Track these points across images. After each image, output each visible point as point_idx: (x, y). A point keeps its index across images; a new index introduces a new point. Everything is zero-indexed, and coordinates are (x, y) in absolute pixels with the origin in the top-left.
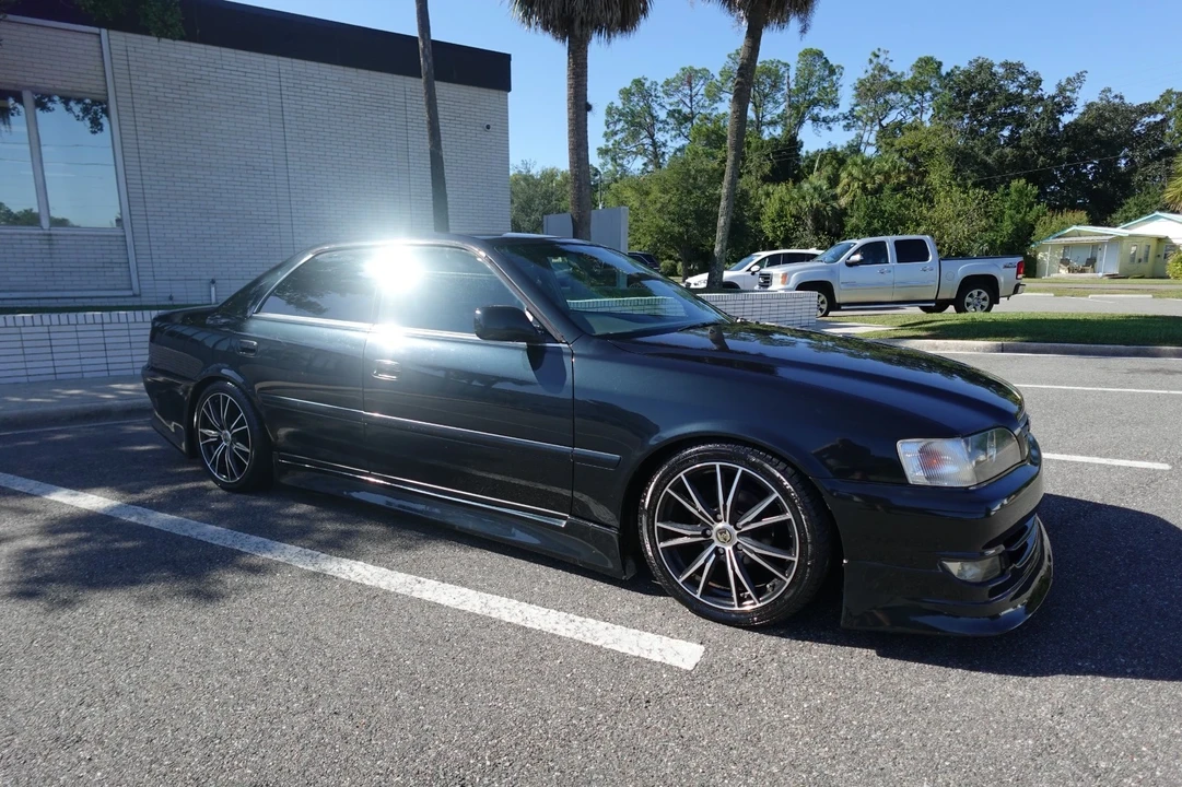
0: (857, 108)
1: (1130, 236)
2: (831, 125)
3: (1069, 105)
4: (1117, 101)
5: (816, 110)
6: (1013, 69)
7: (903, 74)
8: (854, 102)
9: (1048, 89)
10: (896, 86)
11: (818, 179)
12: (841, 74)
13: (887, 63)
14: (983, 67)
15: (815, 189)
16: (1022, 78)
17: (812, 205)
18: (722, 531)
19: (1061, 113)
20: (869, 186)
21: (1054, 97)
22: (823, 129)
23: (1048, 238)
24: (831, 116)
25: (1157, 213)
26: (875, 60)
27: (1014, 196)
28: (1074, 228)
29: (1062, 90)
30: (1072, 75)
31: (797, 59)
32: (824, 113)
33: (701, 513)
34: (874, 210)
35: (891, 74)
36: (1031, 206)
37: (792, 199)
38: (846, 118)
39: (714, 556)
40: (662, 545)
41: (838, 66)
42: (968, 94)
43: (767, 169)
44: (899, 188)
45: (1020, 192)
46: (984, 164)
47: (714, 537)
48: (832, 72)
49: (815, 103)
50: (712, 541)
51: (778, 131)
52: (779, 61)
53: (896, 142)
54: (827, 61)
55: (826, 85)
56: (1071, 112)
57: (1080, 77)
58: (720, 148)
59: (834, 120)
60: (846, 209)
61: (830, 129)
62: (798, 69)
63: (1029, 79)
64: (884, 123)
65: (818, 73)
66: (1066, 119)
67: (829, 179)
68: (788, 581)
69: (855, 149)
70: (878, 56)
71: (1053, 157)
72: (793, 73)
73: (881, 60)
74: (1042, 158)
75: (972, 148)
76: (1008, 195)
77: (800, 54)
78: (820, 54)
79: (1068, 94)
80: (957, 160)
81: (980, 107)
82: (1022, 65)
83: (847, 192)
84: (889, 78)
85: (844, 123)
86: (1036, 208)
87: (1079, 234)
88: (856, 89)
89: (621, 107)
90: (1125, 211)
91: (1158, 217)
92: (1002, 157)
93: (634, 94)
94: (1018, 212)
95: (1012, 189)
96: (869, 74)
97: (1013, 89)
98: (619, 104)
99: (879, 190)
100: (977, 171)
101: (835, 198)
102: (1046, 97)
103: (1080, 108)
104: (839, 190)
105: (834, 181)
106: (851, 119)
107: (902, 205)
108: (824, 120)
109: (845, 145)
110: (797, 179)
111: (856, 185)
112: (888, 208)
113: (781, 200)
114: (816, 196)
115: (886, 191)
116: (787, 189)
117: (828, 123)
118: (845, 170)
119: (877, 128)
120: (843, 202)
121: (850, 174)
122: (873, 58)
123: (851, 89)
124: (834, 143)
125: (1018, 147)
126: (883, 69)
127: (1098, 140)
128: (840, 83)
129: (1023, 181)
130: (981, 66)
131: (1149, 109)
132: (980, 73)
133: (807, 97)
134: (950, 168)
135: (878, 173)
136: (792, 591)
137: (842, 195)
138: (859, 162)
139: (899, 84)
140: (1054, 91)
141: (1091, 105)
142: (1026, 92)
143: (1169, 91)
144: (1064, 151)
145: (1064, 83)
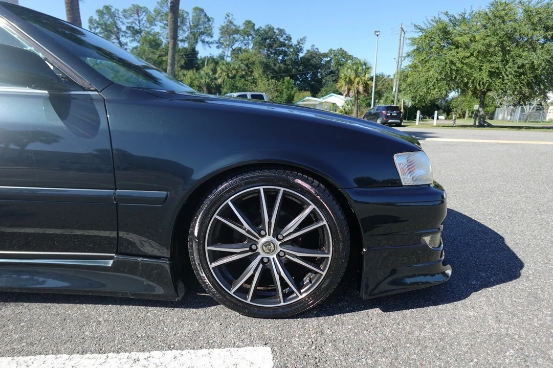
0: (222, 39)
1: (325, 102)
2: (211, 45)
3: (301, 50)
4: (316, 50)
5: (203, 37)
6: (282, 32)
7: (239, 26)
8: (220, 36)
9: (294, 42)
10: (237, 31)
11: (207, 69)
12: (213, 22)
13: (233, 20)
14: (271, 29)
15: (206, 74)
16: (285, 36)
17: (205, 81)
18: (267, 244)
19: (299, 52)
20: (230, 75)
21: (296, 45)
22: (207, 46)
23: (299, 101)
24: (210, 41)
25: (332, 94)
26: (228, 18)
27: (286, 84)
28: (307, 98)
29: (299, 43)
30: (302, 38)
31: (192, 11)
32: (207, 39)
33: (248, 232)
34: (233, 86)
35: (235, 26)
36: (292, 88)
37: (196, 78)
38: (217, 43)
39: (261, 266)
40: (214, 265)
41: (211, 18)
42: (266, 39)
43: (182, 62)
44: (242, 77)
45: (288, 82)
46: (274, 69)
47: (259, 250)
48: (209, 20)
49: (202, 33)
50: (259, 254)
51: (186, 45)
52: (183, 10)
53: (239, 57)
54: (206, 15)
55: (207, 26)
56: (302, 53)
57: (304, 39)
58: (158, 50)
59: (212, 43)
60: (221, 84)
61: (210, 47)
62: (193, 16)
63: (287, 37)
64: (234, 47)
65: (202, 20)
66: (301, 55)
67: (212, 70)
68: (324, 274)
69: (222, 57)
70: (229, 16)
71: (297, 69)
72: (191, 17)
73: (230, 18)
74: (294, 70)
75: (269, 62)
76: (284, 83)
77: (193, 9)
78: (202, 10)
79: (301, 45)
80: (264, 67)
81: (270, 46)
82: (284, 30)
83: (221, 77)
84: (234, 27)
85: (216, 45)
86: (294, 89)
87: (309, 100)
88: (220, 30)
89: (98, 20)
90: (322, 93)
91: (332, 95)
92: (280, 67)
93: (105, 14)
94: (288, 90)
95: (285, 81)
96: (225, 24)
97: (282, 40)
98: (96, 17)
99: (234, 77)
100: (272, 72)
101: (216, 79)
102: (293, 45)
103: (305, 52)
104: (217, 76)
105: (214, 71)
106: (220, 44)
107: (244, 84)
108: (207, 42)
109: (218, 56)
110: (198, 69)
111: (224, 74)
112: (239, 85)
113: (191, 78)
114: (207, 77)
115: (238, 78)
116: (193, 73)
117: (209, 44)
118: (219, 66)
119: (231, 49)
120: (219, 81)
121: (221, 69)
122: (227, 16)
123: (219, 29)
124: (212, 54)
125: (285, 64)
126: (231, 22)
127: (311, 65)
128: (213, 25)
129: (289, 78)
130: (270, 28)
131: (326, 55)
132: (269, 31)
133: (198, 30)
134: (261, 70)
135: (233, 69)
136: (328, 281)
137: (219, 78)
138: (225, 63)
139: (238, 30)
140: (296, 43)
141: (308, 51)
142: (286, 42)
143: (331, 49)
144: (301, 68)
145: (299, 40)
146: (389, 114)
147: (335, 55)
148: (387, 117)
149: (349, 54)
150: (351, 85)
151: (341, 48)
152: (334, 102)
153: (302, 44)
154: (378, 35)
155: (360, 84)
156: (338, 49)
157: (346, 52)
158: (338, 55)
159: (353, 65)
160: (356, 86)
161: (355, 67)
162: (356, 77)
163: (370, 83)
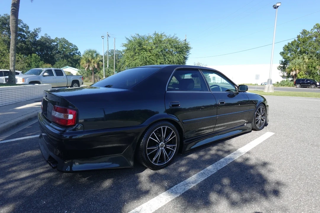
3: (36, 35)
4: (49, 37)
9: (31, 30)
16: (22, 24)
21: (34, 32)
25: (67, 66)
29: (35, 31)
30: (37, 28)
36: (39, 61)
45: (35, 57)
56: (37, 37)
57: (39, 28)
63: (25, 25)
66: (37, 39)
71: (35, 48)
74: (33, 48)
79: (37, 33)
82: (21, 20)
86: (41, 62)
90: (56, 65)
94: (36, 63)
95: (33, 56)
102: (31, 32)
103: (40, 37)
125: (25, 43)
127: (46, 46)
129: (35, 54)
131: (54, 41)
140: (33, 31)
141: (42, 37)
142: (24, 29)
143: (57, 38)
144: (39, 48)
145: (35, 29)
147: (60, 42)
149: (70, 42)
150: (90, 64)
151: (64, 38)
152: (69, 71)
153: (39, 32)
154: (103, 38)
155: (95, 63)
156: (62, 38)
157: (67, 41)
158: (62, 42)
159: (89, 52)
160: (93, 64)
161: (90, 53)
162: (92, 59)
163: (100, 63)
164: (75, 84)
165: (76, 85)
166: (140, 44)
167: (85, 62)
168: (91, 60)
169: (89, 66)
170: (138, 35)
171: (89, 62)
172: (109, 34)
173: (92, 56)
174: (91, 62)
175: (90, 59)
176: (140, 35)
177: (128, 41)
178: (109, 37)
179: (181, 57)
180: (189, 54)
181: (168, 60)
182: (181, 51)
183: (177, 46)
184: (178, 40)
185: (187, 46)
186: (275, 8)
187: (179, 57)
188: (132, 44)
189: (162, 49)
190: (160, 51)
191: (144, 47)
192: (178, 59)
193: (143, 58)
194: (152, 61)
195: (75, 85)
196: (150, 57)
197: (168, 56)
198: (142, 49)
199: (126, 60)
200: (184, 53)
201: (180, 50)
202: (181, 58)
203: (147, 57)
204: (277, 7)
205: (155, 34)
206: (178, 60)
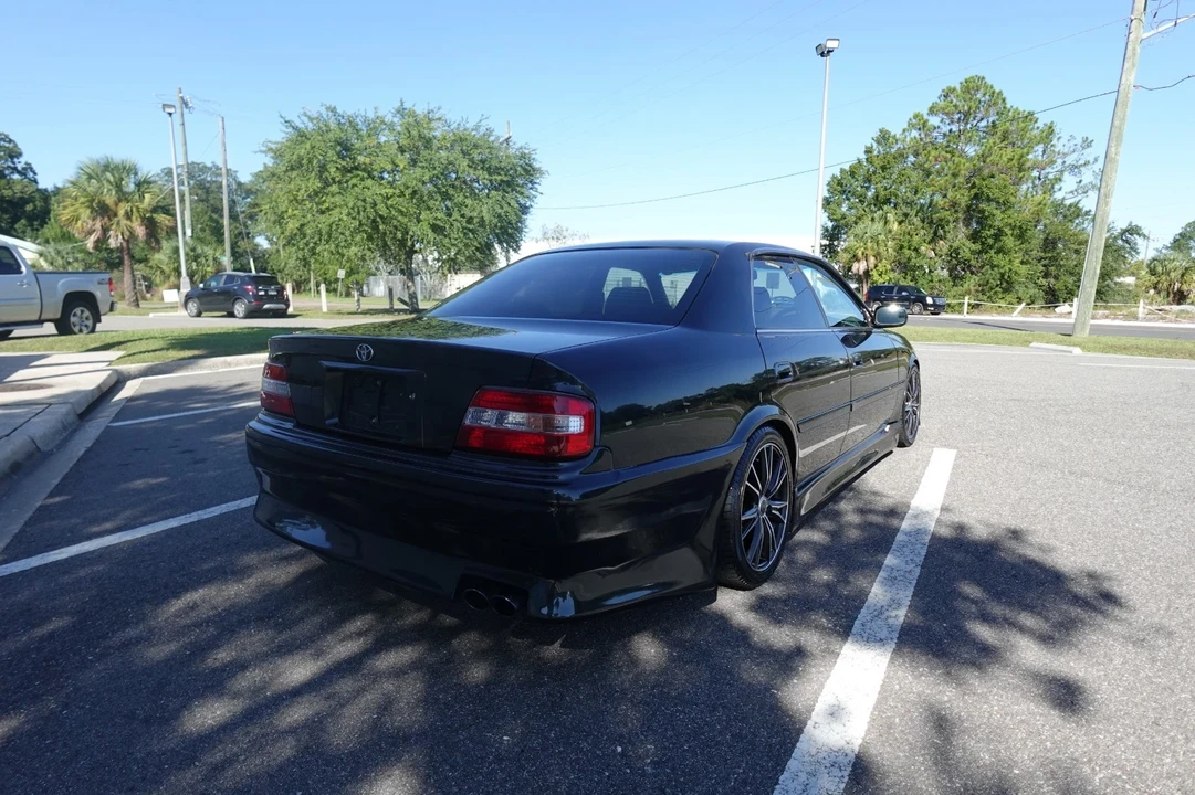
146: (262, 293)
148: (258, 298)
150: (110, 219)
154: (170, 114)
155: (134, 218)
159: (104, 172)
160: (124, 222)
161: (109, 175)
162: (120, 201)
163: (161, 218)
164: (78, 311)
165: (82, 312)
166: (345, 148)
167: (85, 214)
168: (117, 205)
169: (105, 230)
170: (333, 110)
171: (103, 211)
172: (187, 98)
173: (119, 187)
174: (116, 215)
175: (110, 200)
176: (340, 111)
177: (290, 130)
178: (185, 111)
179: (509, 204)
180: (534, 193)
181: (463, 216)
182: (508, 184)
183: (495, 163)
184: (492, 139)
185: (530, 165)
186: (822, 55)
187: (504, 202)
188: (313, 147)
189: (435, 172)
190: (426, 178)
191: (361, 159)
192: (500, 211)
193: (360, 203)
194: (400, 218)
195: (79, 313)
196: (389, 202)
197: (460, 198)
198: (356, 168)
199: (290, 210)
200: (518, 189)
201: (505, 179)
202: (509, 209)
203: (379, 200)
204: (829, 52)
205: (401, 111)
206: (500, 216)
